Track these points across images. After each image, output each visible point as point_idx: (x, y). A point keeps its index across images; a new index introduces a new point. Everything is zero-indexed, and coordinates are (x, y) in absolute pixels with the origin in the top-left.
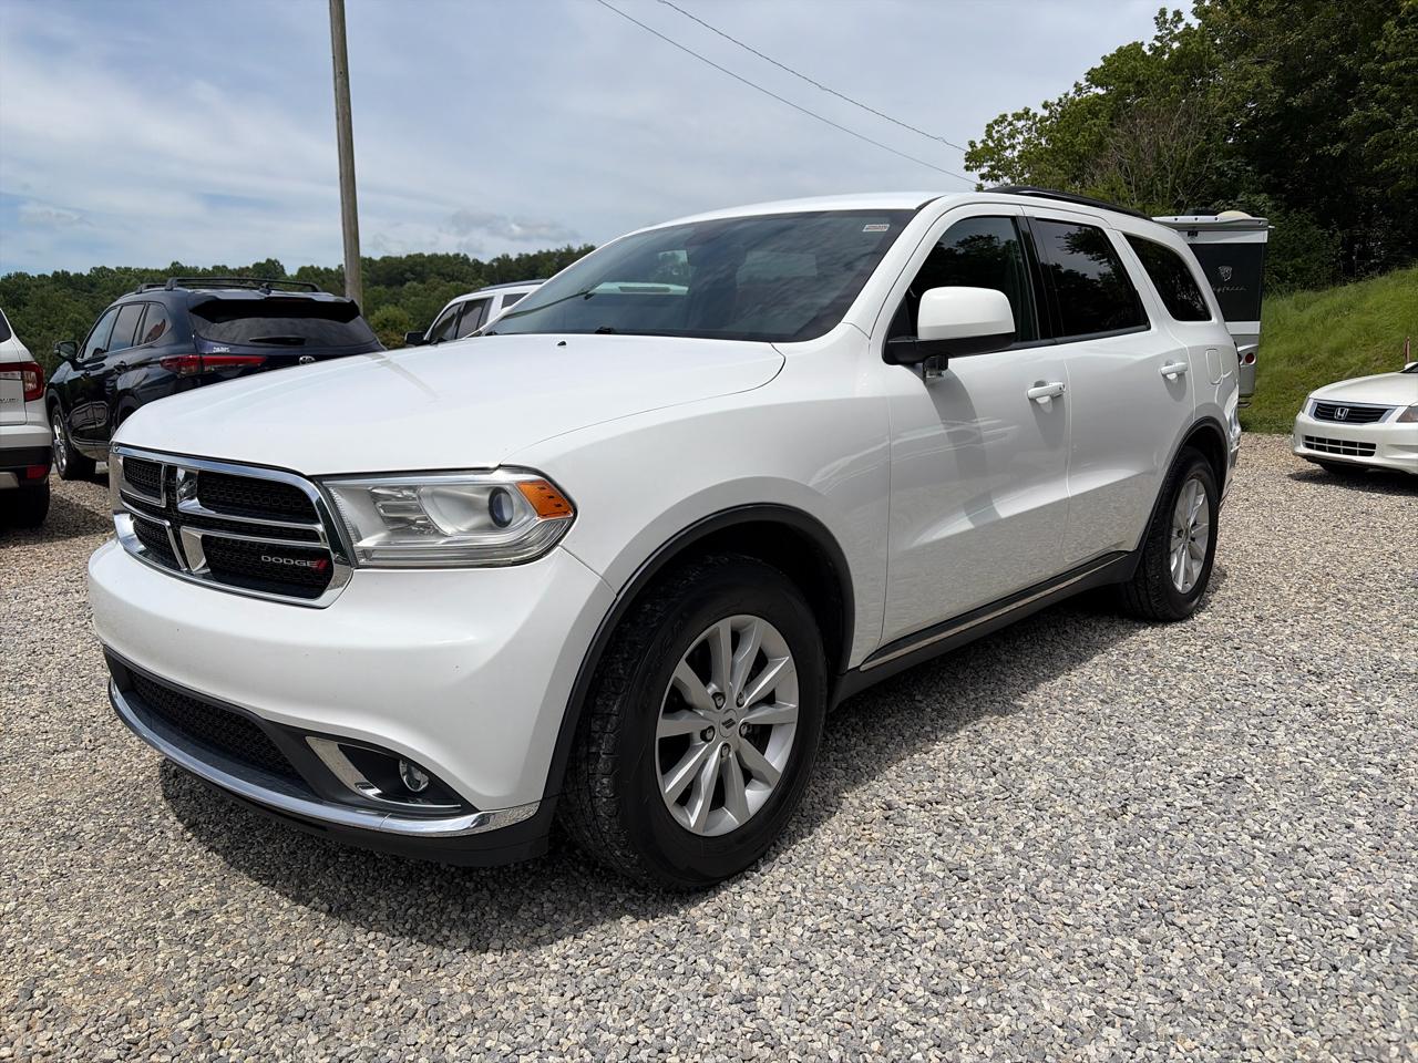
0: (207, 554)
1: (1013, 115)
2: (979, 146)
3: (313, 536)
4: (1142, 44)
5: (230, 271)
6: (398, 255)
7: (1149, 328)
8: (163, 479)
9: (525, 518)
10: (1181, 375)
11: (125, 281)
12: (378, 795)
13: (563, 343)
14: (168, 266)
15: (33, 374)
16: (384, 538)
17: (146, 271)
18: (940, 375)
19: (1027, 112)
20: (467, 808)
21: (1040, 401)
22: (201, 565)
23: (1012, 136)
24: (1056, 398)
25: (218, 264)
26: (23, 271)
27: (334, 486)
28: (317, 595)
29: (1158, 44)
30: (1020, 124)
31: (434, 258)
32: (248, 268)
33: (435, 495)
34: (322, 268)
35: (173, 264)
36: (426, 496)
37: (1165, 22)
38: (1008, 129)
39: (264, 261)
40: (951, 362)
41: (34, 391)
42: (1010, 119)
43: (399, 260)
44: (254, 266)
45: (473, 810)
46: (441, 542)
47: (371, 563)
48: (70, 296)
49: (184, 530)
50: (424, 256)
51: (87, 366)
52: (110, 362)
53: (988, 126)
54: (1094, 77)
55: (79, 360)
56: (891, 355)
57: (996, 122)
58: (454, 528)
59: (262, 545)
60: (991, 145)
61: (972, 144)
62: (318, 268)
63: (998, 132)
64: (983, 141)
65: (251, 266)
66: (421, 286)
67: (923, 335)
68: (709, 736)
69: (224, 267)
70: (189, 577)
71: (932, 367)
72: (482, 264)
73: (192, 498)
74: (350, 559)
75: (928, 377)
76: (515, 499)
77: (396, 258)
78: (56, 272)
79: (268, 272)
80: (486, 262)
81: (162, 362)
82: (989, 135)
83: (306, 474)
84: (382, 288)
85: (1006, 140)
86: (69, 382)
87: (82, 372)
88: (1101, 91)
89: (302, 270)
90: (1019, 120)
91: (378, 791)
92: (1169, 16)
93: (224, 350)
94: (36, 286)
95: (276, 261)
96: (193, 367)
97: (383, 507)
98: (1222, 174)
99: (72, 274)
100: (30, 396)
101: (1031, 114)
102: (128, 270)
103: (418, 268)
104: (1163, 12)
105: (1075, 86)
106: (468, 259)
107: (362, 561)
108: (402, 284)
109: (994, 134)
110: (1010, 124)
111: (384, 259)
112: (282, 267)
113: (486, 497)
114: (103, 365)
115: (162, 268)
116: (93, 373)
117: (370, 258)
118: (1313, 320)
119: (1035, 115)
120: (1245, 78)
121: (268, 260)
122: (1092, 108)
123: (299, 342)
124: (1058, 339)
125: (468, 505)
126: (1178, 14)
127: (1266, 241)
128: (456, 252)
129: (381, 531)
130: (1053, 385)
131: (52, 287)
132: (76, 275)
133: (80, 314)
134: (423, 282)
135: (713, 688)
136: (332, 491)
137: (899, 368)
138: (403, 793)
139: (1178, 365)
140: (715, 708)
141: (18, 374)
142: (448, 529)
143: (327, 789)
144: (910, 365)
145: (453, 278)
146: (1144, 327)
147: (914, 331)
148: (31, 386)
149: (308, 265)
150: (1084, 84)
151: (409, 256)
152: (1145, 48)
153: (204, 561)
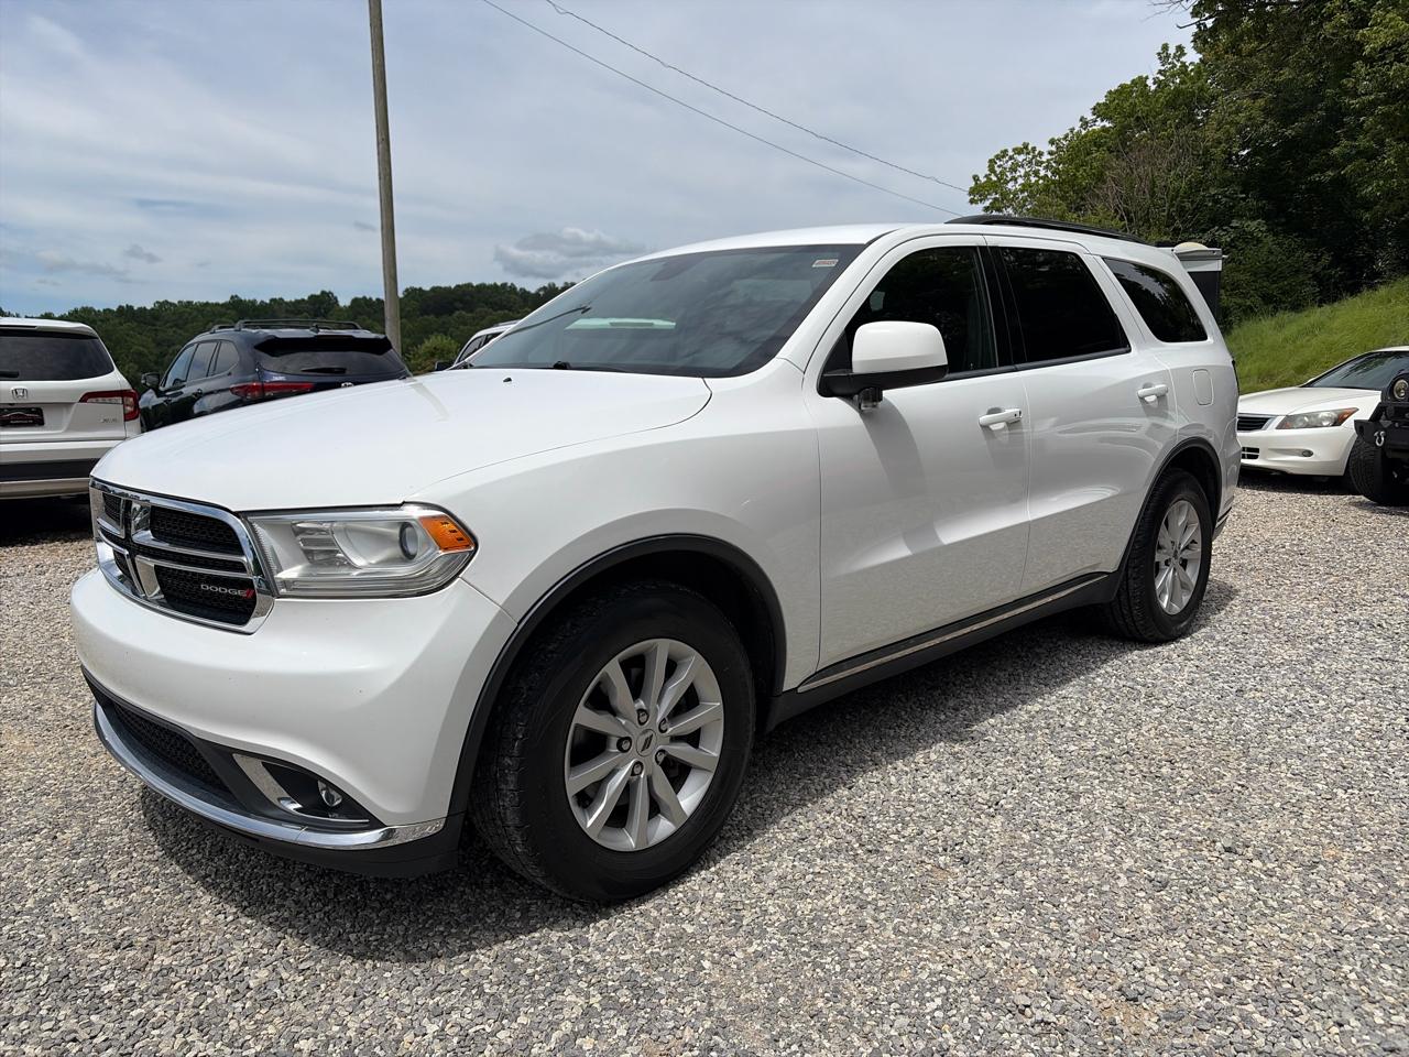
0: (160, 583)
1: (1014, 150)
2: (983, 180)
3: (240, 567)
4: (1147, 78)
5: (286, 303)
6: (447, 285)
7: (1130, 351)
8: (122, 510)
9: (429, 551)
10: (1161, 397)
11: (186, 315)
12: (297, 810)
13: (509, 380)
14: (228, 299)
15: (131, 399)
16: (303, 569)
17: (207, 304)
18: (874, 406)
19: (1026, 146)
20: (374, 823)
21: (993, 427)
22: (156, 592)
23: (1013, 170)
24: (1013, 423)
25: (274, 297)
26: (90, 306)
27: (258, 522)
28: (244, 623)
29: (1162, 78)
30: (1020, 158)
31: (482, 287)
32: (303, 300)
33: (346, 531)
34: (374, 299)
35: (232, 297)
36: (339, 531)
37: (1168, 56)
38: (1010, 163)
39: (318, 293)
40: (886, 394)
41: (131, 413)
42: (1011, 153)
43: (447, 290)
44: (309, 298)
45: (381, 825)
46: (355, 573)
47: (293, 593)
48: (133, 329)
49: (139, 559)
50: (473, 287)
51: (168, 393)
52: (188, 391)
53: (990, 161)
54: (1100, 111)
55: (161, 388)
56: (826, 388)
57: (998, 157)
58: (363, 561)
59: (202, 575)
60: (994, 178)
61: (976, 178)
62: (371, 299)
63: (999, 166)
64: (986, 176)
65: (306, 298)
66: (470, 315)
67: (857, 369)
68: (625, 746)
69: (281, 299)
70: (146, 603)
71: (866, 399)
72: (529, 293)
73: (146, 529)
74: (272, 590)
75: (863, 408)
76: (420, 534)
77: (445, 288)
78: (120, 307)
79: (321, 305)
80: (533, 291)
81: (231, 390)
82: (992, 170)
83: (233, 510)
84: (432, 317)
85: (1008, 174)
86: (153, 407)
87: (164, 399)
88: (1107, 124)
89: (355, 301)
90: (1019, 154)
91: (298, 806)
92: (1172, 51)
93: (281, 378)
94: (101, 321)
95: (330, 293)
96: (256, 393)
97: (303, 540)
98: (1216, 202)
99: (135, 308)
100: (128, 417)
101: (1030, 148)
102: (189, 303)
103: (468, 298)
104: (1165, 47)
105: (1081, 120)
106: (515, 288)
107: (283, 591)
108: (451, 313)
109: (996, 169)
110: (1011, 158)
111: (434, 289)
112: (336, 298)
113: (396, 531)
114: (182, 393)
115: (221, 302)
116: (174, 400)
117: (420, 289)
118: (1286, 340)
119: (1034, 149)
120: (1238, 111)
121: (323, 292)
122: (1097, 141)
123: (341, 371)
124: (1018, 366)
125: (380, 538)
126: (1180, 48)
127: (1220, 269)
128: (504, 281)
129: (299, 563)
130: (1009, 411)
131: (117, 321)
132: (140, 309)
133: (143, 346)
134: (472, 311)
135: (641, 703)
136: (256, 525)
137: (835, 400)
138: (322, 808)
139: (1159, 386)
140: (637, 722)
141: (119, 400)
142: (358, 561)
143: (254, 803)
144: (847, 397)
145: (502, 307)
146: (1123, 350)
147: (849, 365)
148: (129, 409)
149: (360, 296)
150: (1090, 117)
151: (458, 286)
152: (1150, 82)
153: (158, 588)
